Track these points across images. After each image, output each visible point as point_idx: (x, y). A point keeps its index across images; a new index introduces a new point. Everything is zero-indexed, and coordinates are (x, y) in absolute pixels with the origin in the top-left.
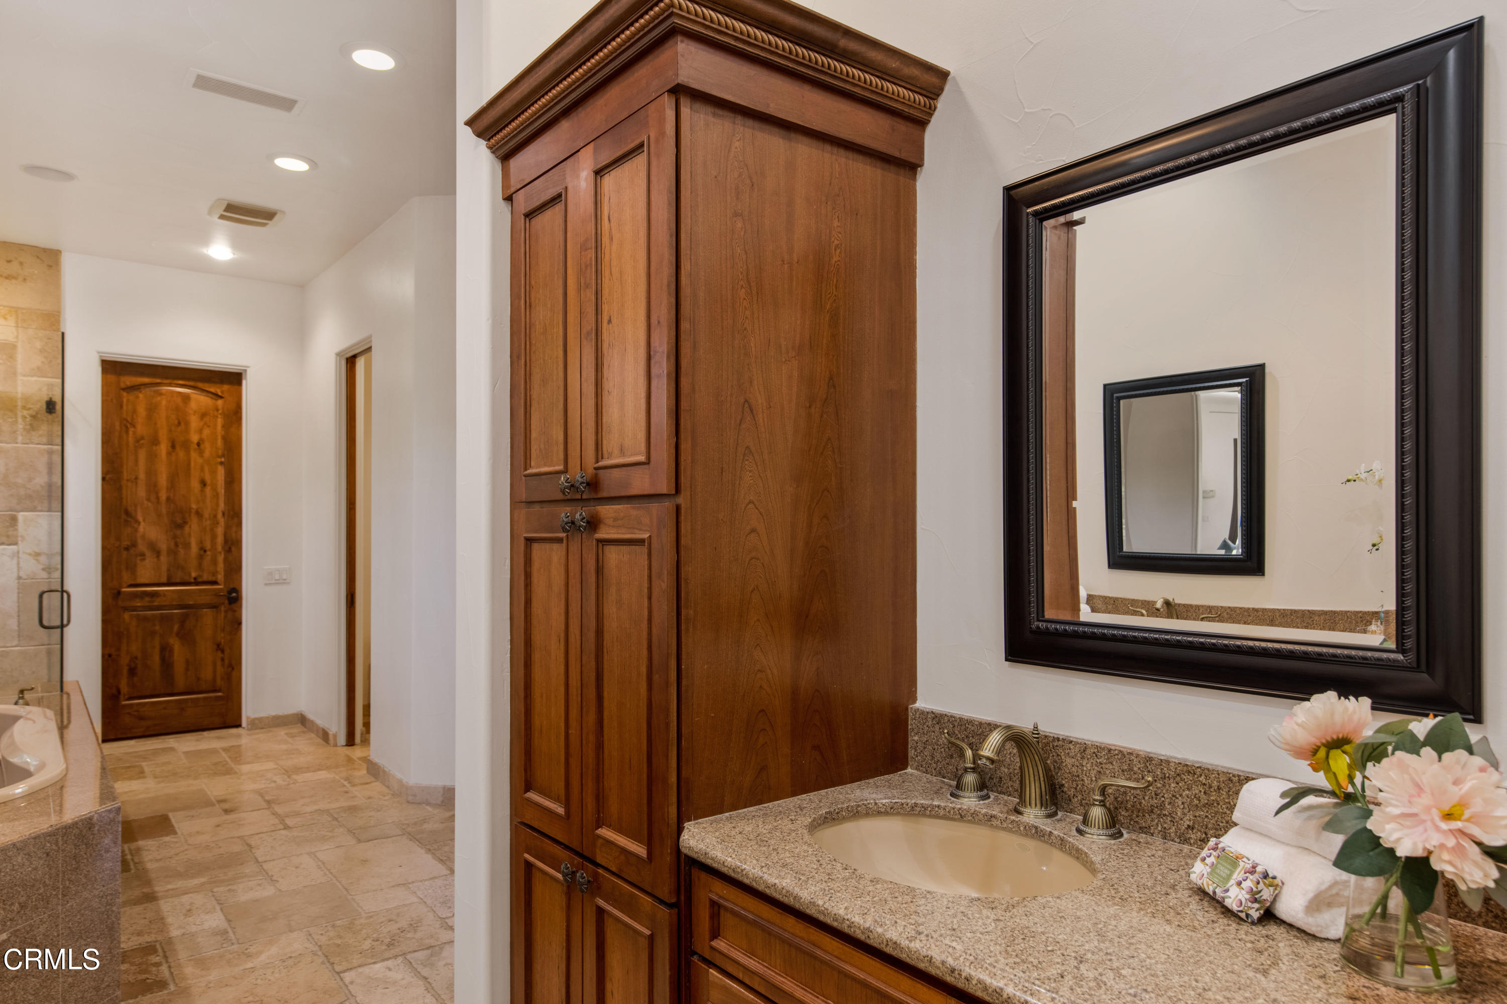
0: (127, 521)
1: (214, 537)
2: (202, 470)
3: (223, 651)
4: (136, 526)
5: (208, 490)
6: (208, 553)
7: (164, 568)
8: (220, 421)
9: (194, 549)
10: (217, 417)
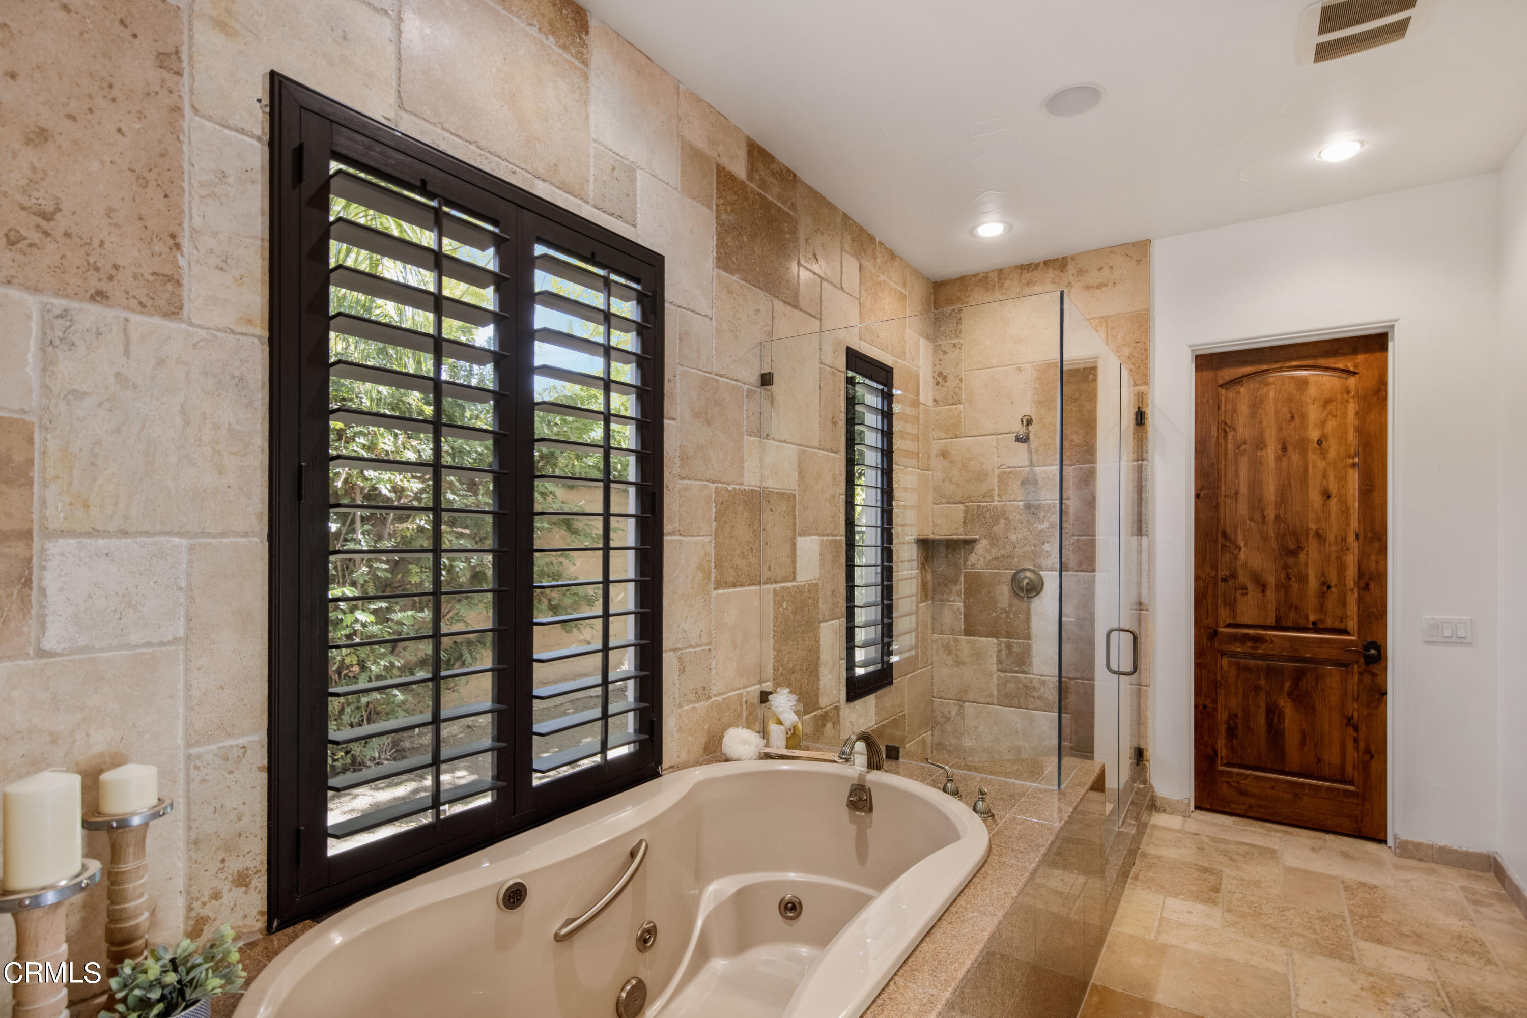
0: (1225, 545)
1: (1342, 569)
2: (1325, 476)
3: (1356, 729)
4: (1236, 552)
5: (1334, 502)
6: (1333, 589)
7: (1272, 607)
8: (1352, 408)
9: (1313, 583)
10: (1347, 401)
